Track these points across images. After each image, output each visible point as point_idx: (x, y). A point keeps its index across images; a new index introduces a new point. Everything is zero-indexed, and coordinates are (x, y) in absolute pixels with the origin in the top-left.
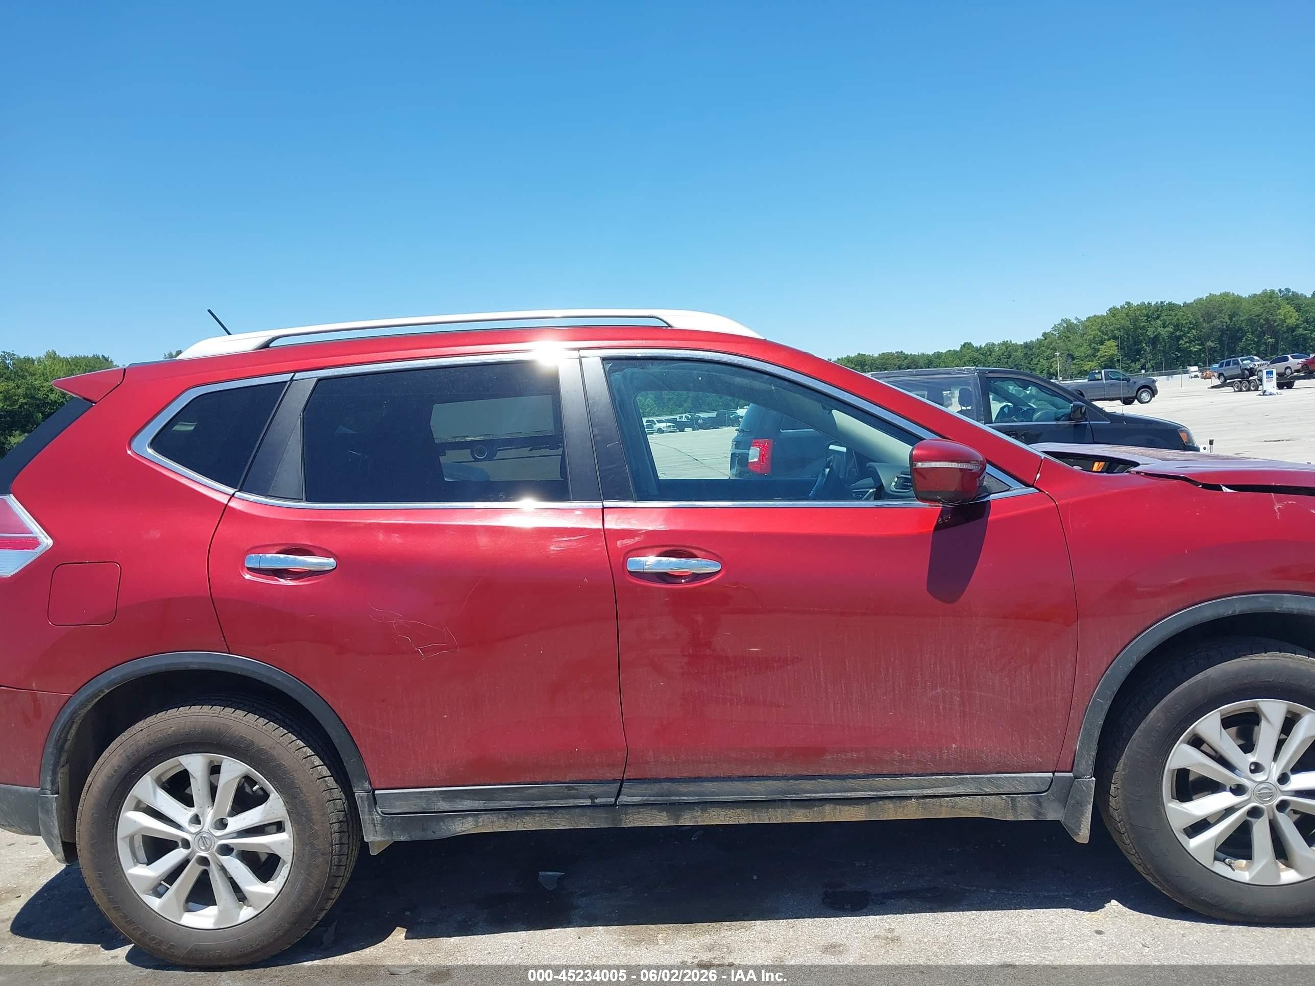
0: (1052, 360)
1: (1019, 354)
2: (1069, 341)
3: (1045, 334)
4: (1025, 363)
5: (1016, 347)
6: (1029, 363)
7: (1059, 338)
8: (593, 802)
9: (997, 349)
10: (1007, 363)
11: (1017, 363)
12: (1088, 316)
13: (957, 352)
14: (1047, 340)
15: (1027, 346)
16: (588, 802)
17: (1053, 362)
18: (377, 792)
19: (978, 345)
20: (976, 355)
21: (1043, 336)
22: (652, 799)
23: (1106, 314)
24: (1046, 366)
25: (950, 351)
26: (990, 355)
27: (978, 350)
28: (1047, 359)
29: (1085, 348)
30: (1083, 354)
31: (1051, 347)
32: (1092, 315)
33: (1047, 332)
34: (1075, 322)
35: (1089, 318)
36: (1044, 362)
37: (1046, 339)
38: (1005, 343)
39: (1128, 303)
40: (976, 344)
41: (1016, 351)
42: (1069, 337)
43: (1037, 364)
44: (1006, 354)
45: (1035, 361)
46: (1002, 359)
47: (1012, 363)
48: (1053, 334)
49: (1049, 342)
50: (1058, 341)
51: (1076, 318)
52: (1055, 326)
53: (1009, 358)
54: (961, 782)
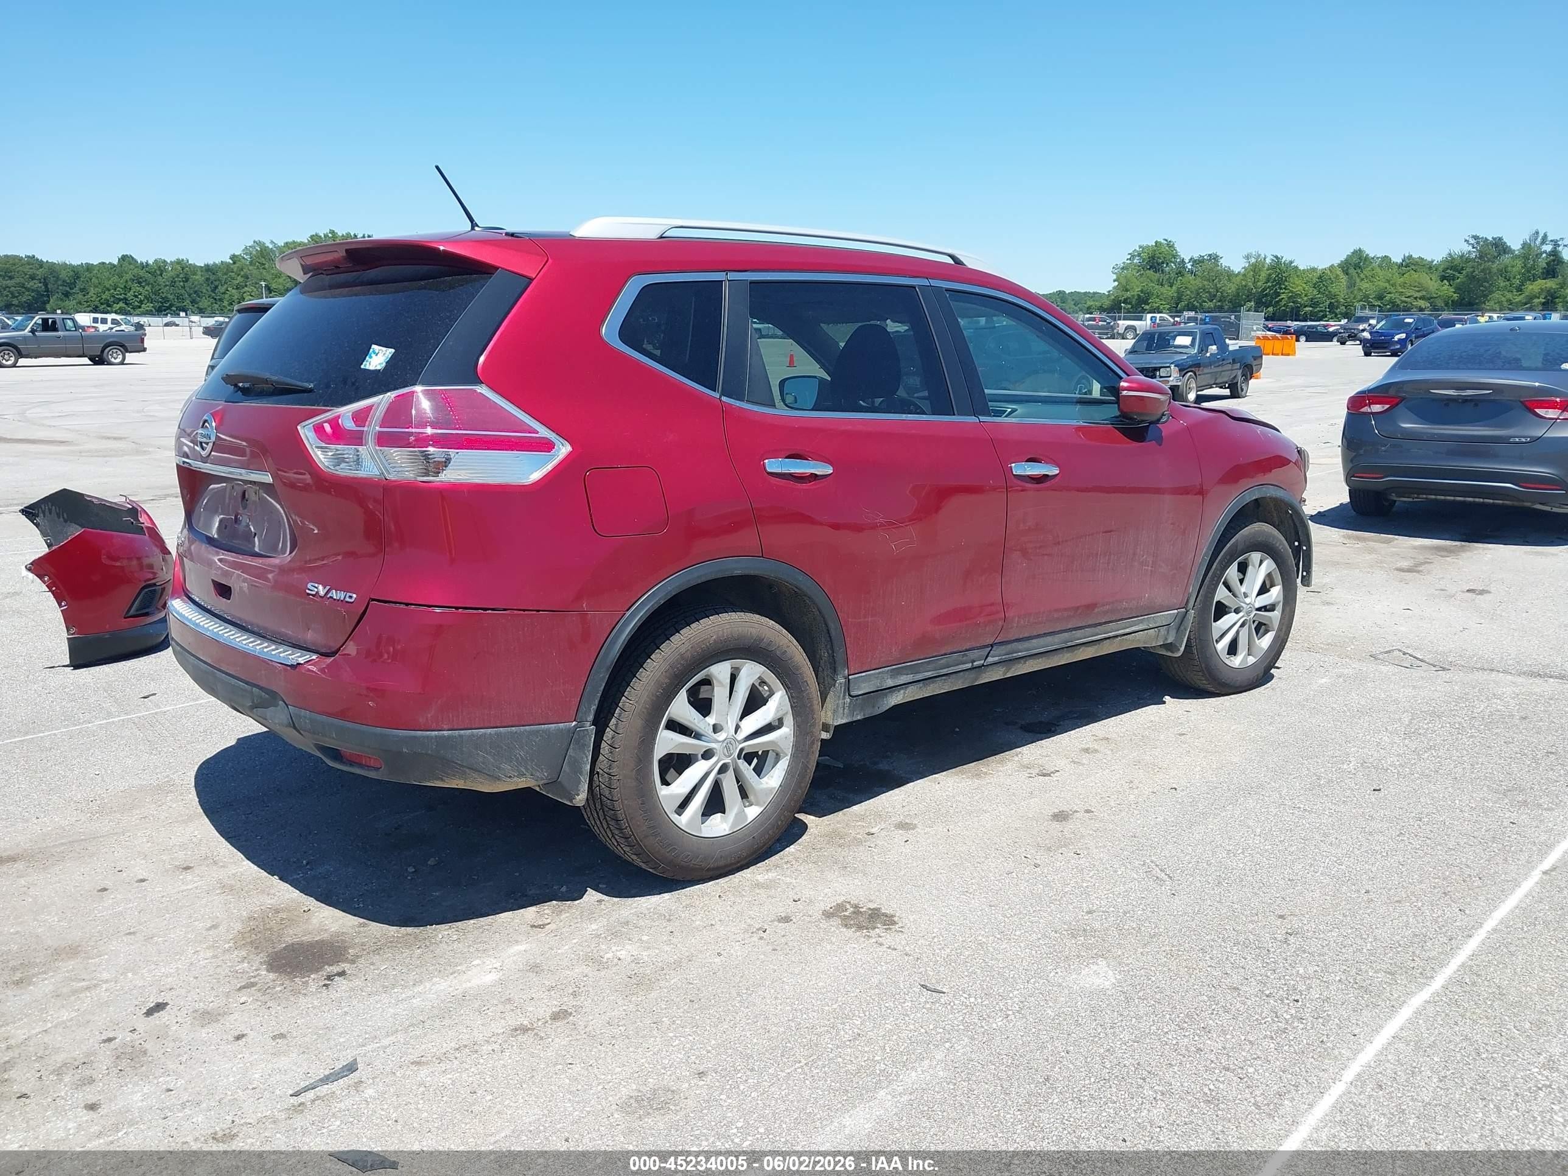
0: (244, 290)
1: (199, 278)
2: (264, 268)
3: (233, 257)
4: (207, 290)
5: (194, 269)
6: (212, 291)
7: (251, 263)
8: (973, 665)
9: (170, 269)
10: (184, 287)
11: (196, 289)
12: (286, 241)
13: (114, 266)
14: (237, 265)
15: (208, 269)
16: (969, 665)
17: (245, 293)
18: (850, 677)
19: (144, 261)
20: (142, 273)
21: (230, 258)
22: (1004, 657)
23: (307, 241)
24: (236, 297)
25: (103, 263)
26: (161, 275)
27: (144, 266)
28: (237, 288)
29: (284, 280)
30: (281, 287)
31: (242, 273)
32: (290, 240)
33: (236, 254)
34: (271, 246)
35: (287, 243)
36: (234, 291)
37: (234, 263)
38: (179, 262)
39: (332, 232)
40: (141, 258)
41: (195, 274)
42: (264, 264)
43: (224, 293)
44: (181, 276)
45: (221, 289)
46: (177, 283)
47: (191, 288)
48: (244, 258)
49: (238, 267)
50: (251, 268)
51: (272, 242)
52: (246, 248)
53: (187, 281)
54: (1141, 622)
